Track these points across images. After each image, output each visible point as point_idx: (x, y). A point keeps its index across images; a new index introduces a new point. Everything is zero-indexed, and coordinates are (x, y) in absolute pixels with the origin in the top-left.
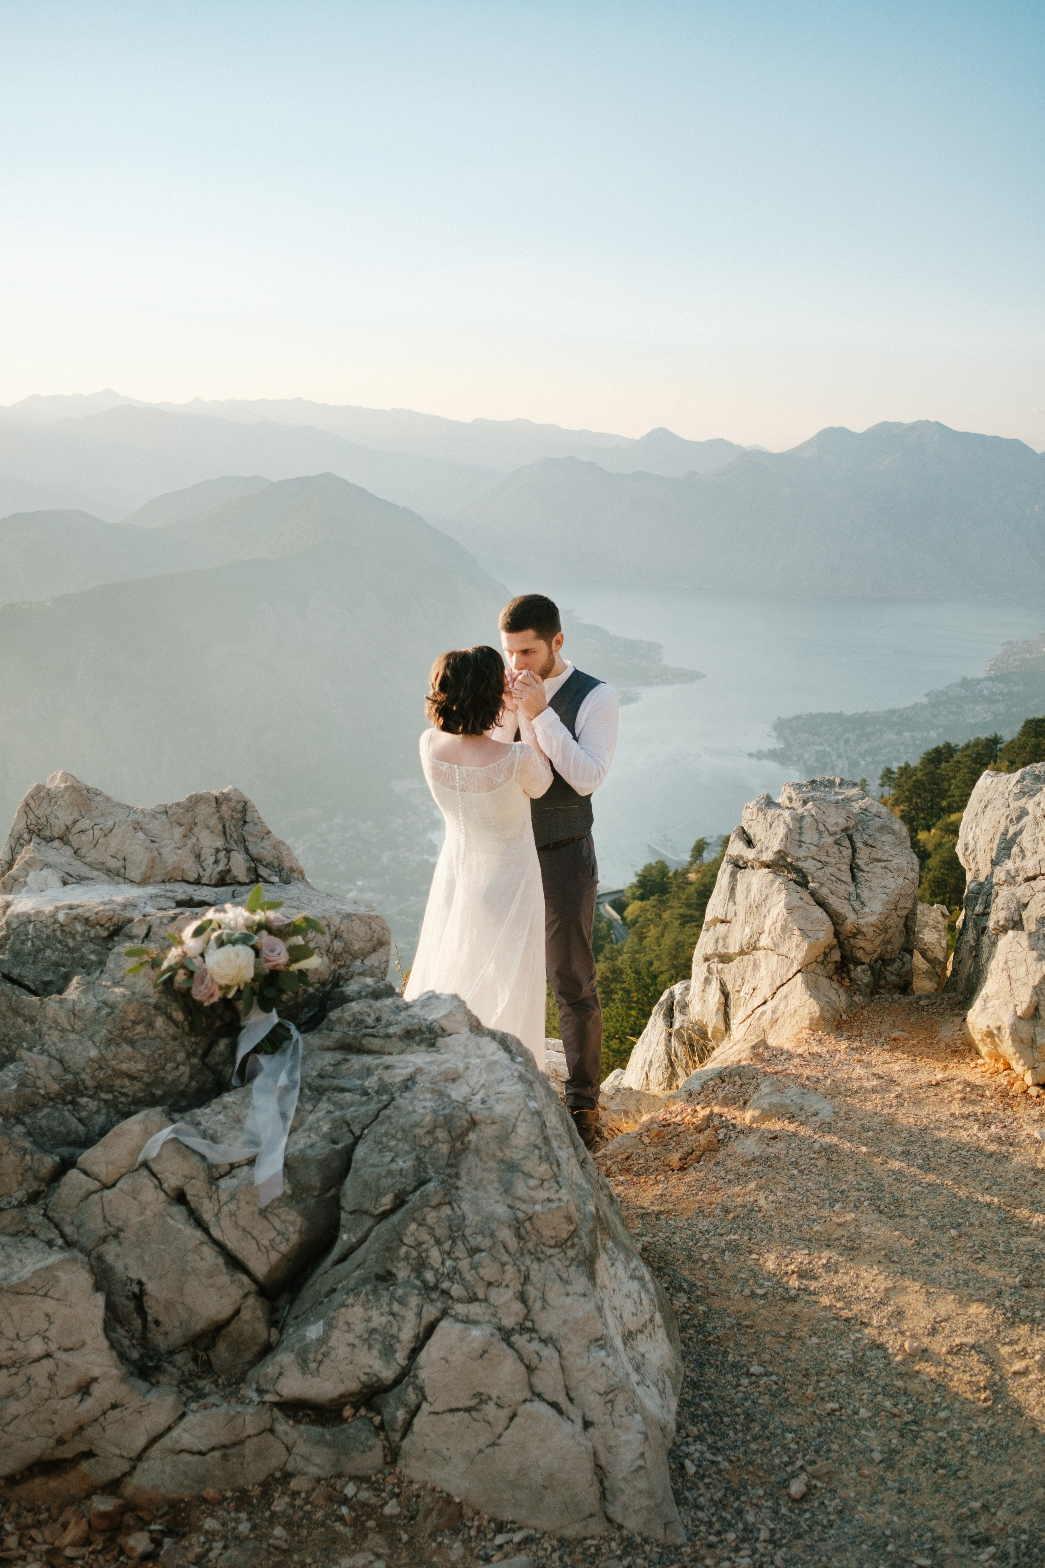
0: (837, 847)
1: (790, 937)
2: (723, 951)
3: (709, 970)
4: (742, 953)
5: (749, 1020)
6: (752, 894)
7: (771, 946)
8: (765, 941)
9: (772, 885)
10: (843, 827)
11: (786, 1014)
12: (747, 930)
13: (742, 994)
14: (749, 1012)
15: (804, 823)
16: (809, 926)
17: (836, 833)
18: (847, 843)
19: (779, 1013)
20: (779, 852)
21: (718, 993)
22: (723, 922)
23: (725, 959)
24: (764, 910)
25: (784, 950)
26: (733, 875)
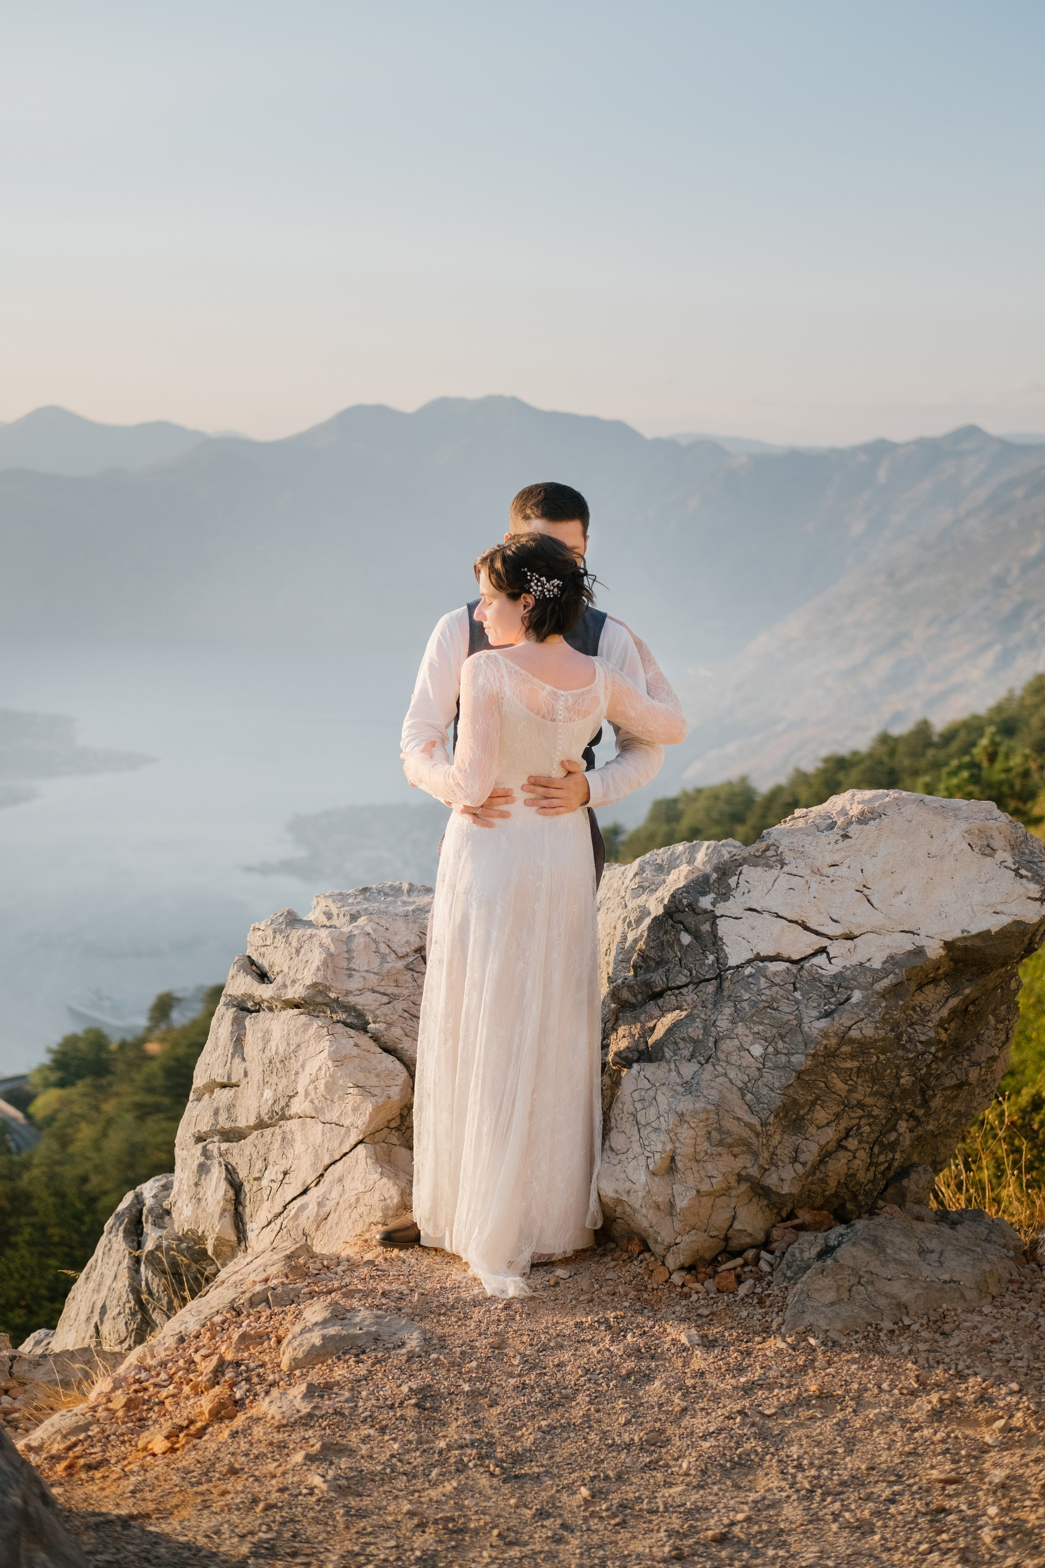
1: (341, 1098)
2: (227, 1125)
3: (205, 1153)
4: (261, 1125)
5: (279, 1221)
6: (273, 1045)
7: (310, 1111)
8: (298, 1106)
9: (305, 1031)
10: (416, 946)
11: (342, 1206)
12: (268, 1094)
13: (265, 1182)
14: (279, 1209)
15: (353, 946)
16: (373, 1081)
19: (330, 1205)
20: (314, 985)
21: (223, 1185)
22: (224, 1086)
23: (233, 1135)
24: (295, 1065)
25: (333, 1115)
26: (238, 1024)
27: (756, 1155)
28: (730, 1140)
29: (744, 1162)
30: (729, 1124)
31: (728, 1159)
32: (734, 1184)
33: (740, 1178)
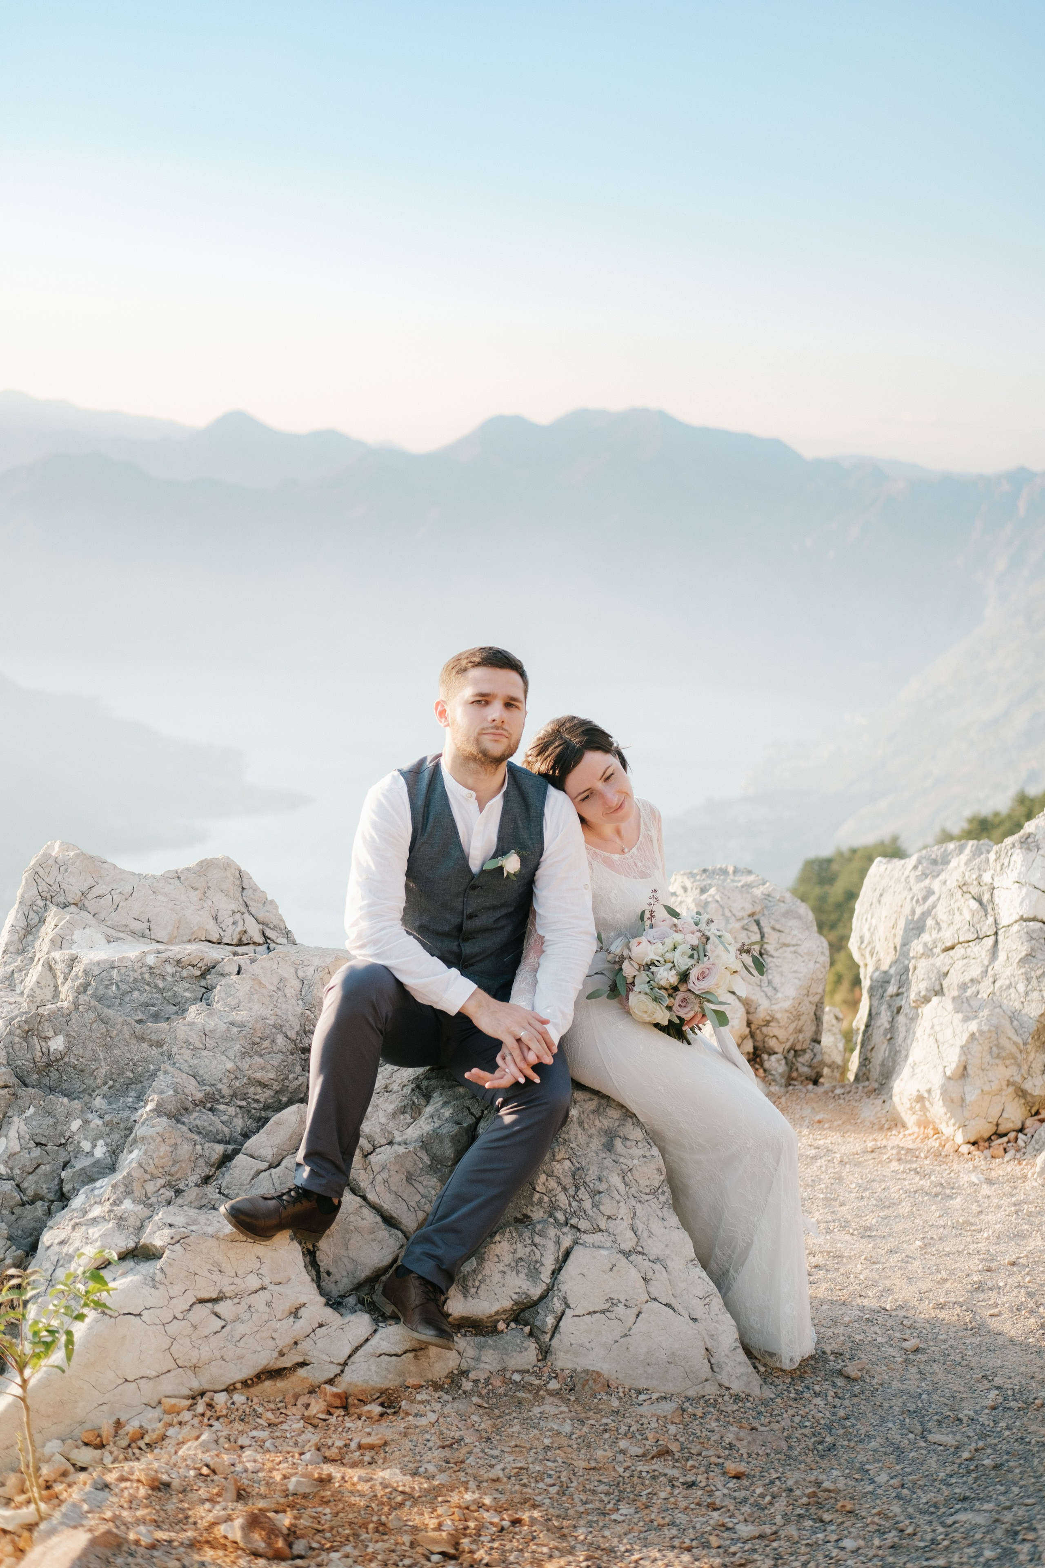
0: (745, 932)
10: (750, 911)
17: (743, 918)
18: (755, 928)
27: (1019, 1066)
28: (1004, 1054)
29: (1011, 1072)
30: (1004, 1042)
31: (1002, 1068)
32: (1005, 1087)
33: (1009, 1083)
